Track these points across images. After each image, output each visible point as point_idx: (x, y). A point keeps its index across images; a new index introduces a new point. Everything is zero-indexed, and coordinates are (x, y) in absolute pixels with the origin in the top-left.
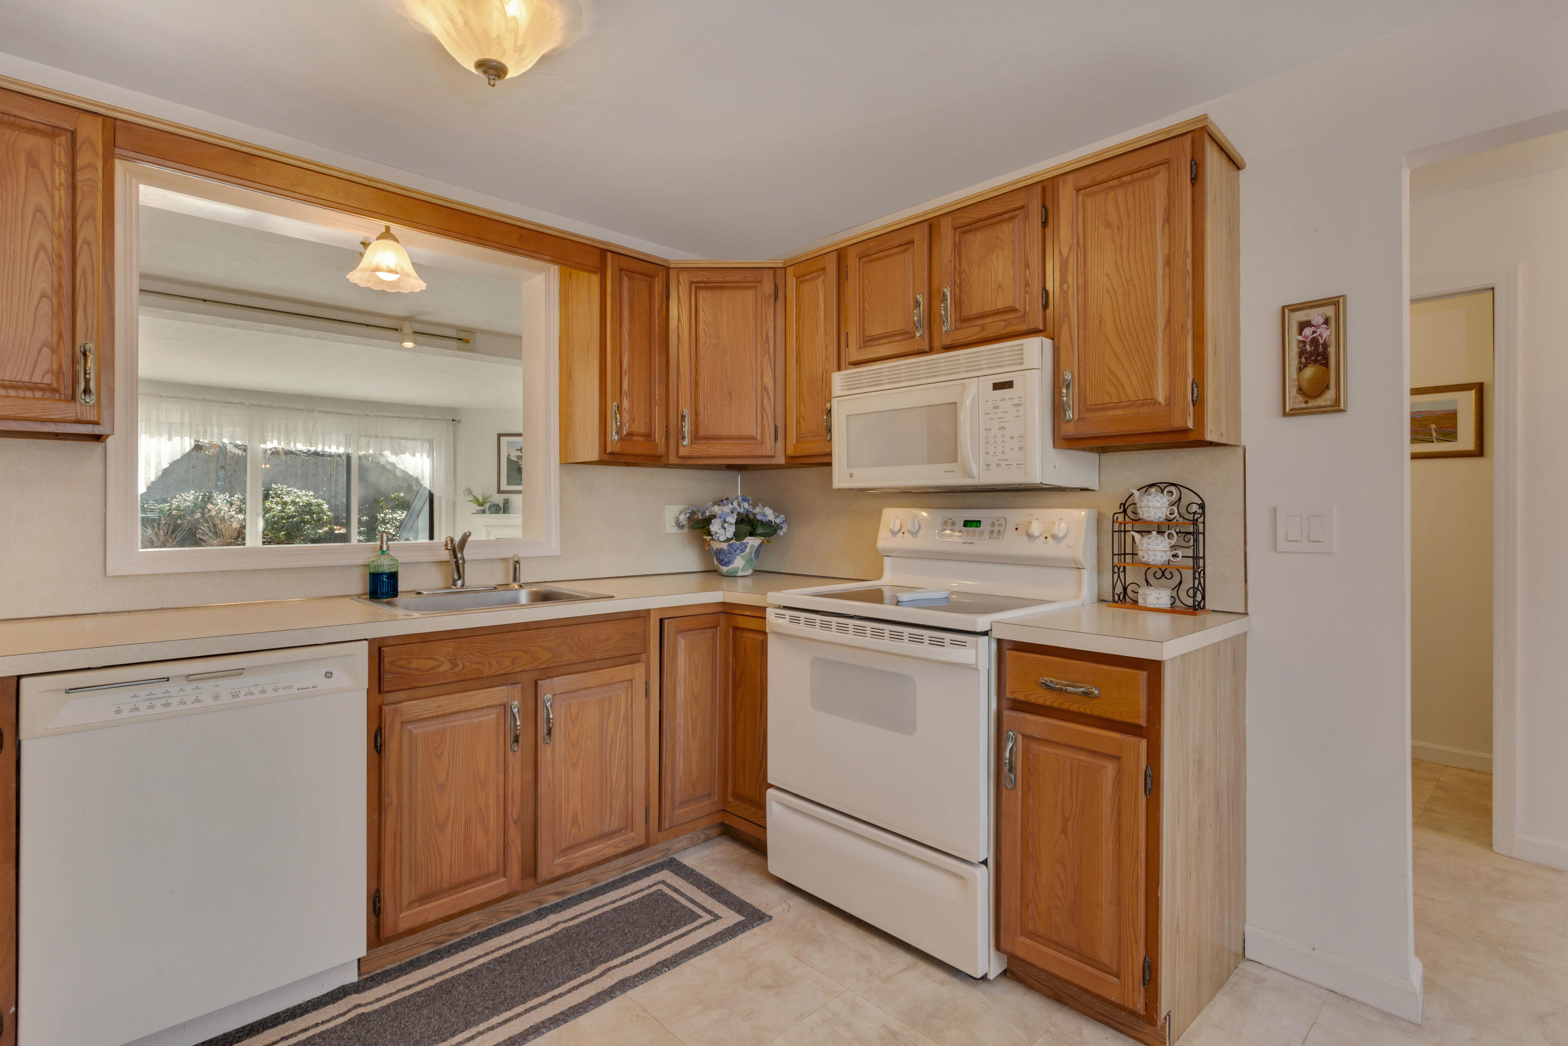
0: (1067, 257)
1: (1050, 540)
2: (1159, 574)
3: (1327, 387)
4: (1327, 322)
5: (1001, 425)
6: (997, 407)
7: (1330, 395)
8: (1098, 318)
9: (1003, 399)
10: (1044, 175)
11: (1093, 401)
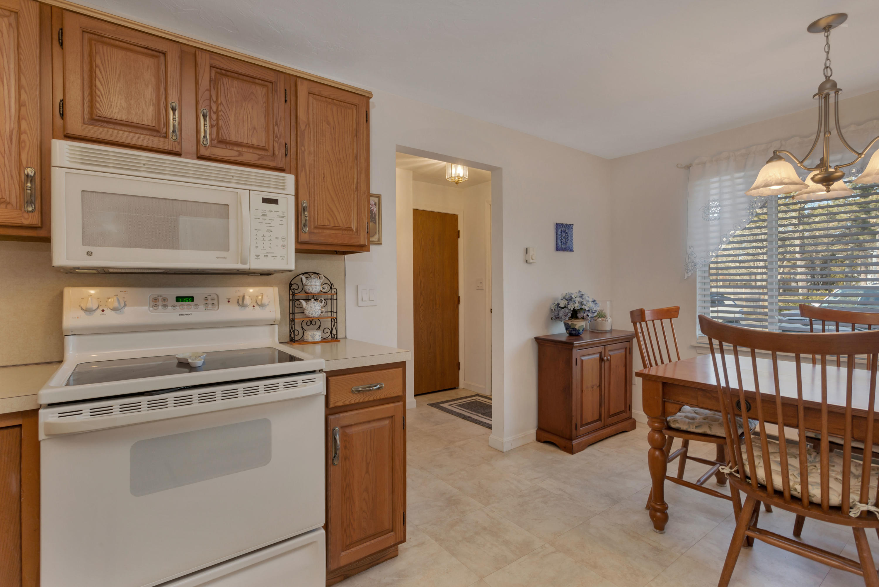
0: (304, 130)
1: (257, 307)
2: (309, 324)
3: (376, 233)
4: (375, 204)
5: (269, 228)
6: (266, 215)
7: (377, 236)
8: (323, 175)
9: (270, 211)
10: (286, 70)
11: (320, 223)
